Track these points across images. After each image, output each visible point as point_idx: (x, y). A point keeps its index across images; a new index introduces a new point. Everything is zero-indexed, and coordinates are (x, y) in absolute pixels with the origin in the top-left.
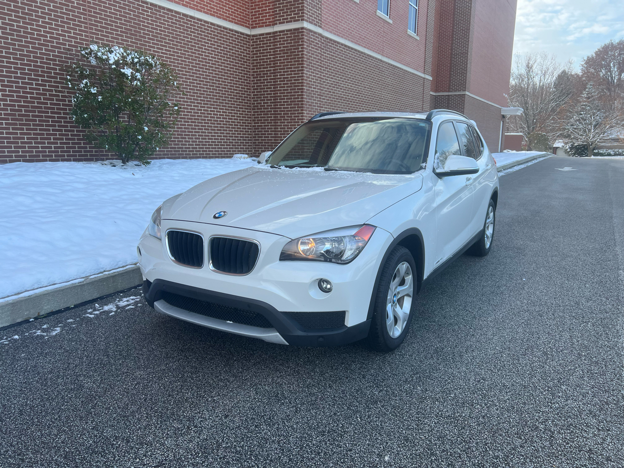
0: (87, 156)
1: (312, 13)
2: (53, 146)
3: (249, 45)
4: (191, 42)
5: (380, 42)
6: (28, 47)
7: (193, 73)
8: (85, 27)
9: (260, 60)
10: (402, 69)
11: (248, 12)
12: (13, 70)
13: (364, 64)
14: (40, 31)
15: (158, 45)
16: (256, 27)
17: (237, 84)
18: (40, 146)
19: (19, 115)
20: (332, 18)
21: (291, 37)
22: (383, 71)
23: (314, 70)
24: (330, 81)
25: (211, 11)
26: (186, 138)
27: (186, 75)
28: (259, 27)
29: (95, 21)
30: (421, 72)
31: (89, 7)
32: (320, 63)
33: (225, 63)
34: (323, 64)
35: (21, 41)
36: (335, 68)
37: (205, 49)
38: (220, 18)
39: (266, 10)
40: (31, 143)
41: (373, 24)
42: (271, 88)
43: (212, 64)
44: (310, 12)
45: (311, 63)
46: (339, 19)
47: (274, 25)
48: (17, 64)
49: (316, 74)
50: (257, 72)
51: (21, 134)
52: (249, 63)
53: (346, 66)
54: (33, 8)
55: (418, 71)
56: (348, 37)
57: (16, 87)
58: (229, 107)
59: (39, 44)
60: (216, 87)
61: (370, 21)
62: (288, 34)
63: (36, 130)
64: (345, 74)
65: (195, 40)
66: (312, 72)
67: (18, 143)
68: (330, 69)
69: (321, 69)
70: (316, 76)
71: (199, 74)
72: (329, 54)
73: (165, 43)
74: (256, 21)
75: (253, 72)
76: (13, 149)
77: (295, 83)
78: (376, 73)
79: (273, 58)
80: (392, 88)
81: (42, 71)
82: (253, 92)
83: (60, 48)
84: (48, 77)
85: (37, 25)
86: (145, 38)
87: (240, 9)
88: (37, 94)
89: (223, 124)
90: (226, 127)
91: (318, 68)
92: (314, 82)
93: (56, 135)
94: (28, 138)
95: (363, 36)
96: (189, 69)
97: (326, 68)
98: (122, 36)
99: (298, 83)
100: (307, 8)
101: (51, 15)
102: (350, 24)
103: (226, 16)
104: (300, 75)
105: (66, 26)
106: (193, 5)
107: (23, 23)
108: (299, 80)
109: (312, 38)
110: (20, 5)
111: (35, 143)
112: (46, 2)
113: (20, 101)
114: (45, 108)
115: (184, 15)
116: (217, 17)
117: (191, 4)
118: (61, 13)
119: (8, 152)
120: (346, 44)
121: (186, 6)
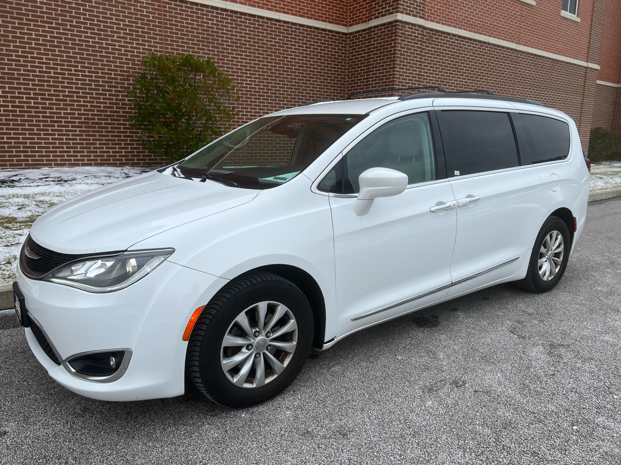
1: (410, 3)
2: (123, 150)
3: (346, 44)
4: (276, 46)
5: (515, 28)
6: (103, 61)
7: (276, 77)
8: (160, 39)
9: (355, 59)
10: (550, 59)
11: (347, 9)
12: (88, 82)
14: (115, 45)
15: (237, 51)
16: (353, 25)
18: (111, 150)
19: (92, 123)
20: (441, 6)
21: (385, 31)
23: (410, 67)
27: (268, 79)
28: (356, 24)
29: (170, 33)
30: (582, 60)
31: (165, 19)
32: (420, 58)
33: (314, 65)
34: (425, 59)
35: (97, 56)
36: (443, 63)
37: (291, 52)
38: (311, 18)
39: (363, 5)
40: (103, 148)
43: (299, 66)
44: (407, 3)
45: (407, 59)
46: (451, 6)
47: (369, 20)
48: (91, 76)
49: (413, 70)
50: (352, 71)
51: (93, 140)
52: (345, 63)
54: (109, 25)
55: (576, 59)
56: (464, 26)
57: (90, 98)
59: (113, 57)
62: (382, 29)
63: (108, 136)
65: (279, 43)
67: (90, 148)
68: (434, 64)
69: (421, 65)
71: (283, 78)
72: (434, 48)
74: (354, 18)
75: (348, 72)
76: (85, 154)
78: (505, 66)
80: (533, 82)
81: (115, 83)
83: (134, 60)
84: (121, 87)
85: (112, 40)
87: (336, 7)
88: (110, 103)
91: (416, 64)
92: (409, 80)
93: (127, 140)
94: (100, 144)
95: (487, 23)
96: (271, 73)
97: (428, 63)
101: (126, 30)
102: (468, 11)
103: (318, 16)
104: (392, 73)
105: (141, 39)
106: (280, 8)
107: (99, 39)
108: (390, 78)
109: (408, 31)
110: (96, 22)
111: (107, 148)
112: (121, 18)
113: (94, 111)
114: (117, 116)
115: (268, 19)
116: (308, 18)
117: (276, 7)
118: (136, 27)
119: (81, 156)
120: (460, 34)
121: (271, 10)
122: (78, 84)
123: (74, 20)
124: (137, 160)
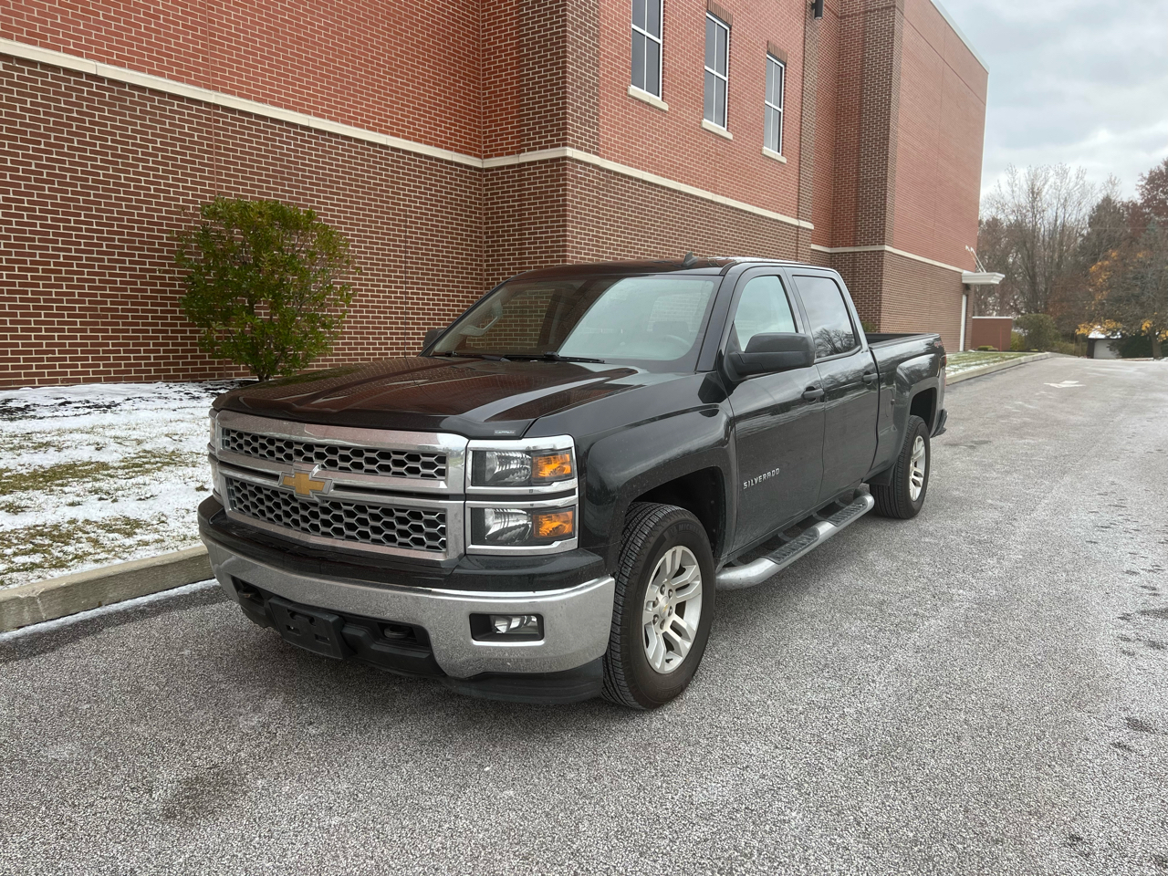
0: (205, 369)
1: (581, 134)
2: (152, 355)
3: (480, 185)
4: (382, 185)
5: (710, 171)
6: (121, 206)
7: (383, 234)
8: (210, 172)
9: (497, 208)
10: (754, 214)
11: (479, 132)
12: (95, 241)
13: (679, 210)
14: (140, 181)
15: (326, 192)
16: (490, 156)
17: (458, 249)
18: (132, 355)
19: (102, 310)
20: (618, 138)
21: (547, 172)
22: (716, 220)
23: (585, 224)
24: (614, 240)
25: (415, 134)
26: (369, 339)
27: (372, 238)
28: (496, 155)
29: (226, 162)
30: (792, 217)
31: (217, 141)
32: (597, 212)
33: (437, 216)
34: (603, 214)
35: (110, 197)
36: (625, 219)
37: (404, 195)
38: (430, 144)
39: (507, 129)
40: (119, 352)
41: (696, 142)
42: (515, 254)
43: (416, 218)
44: (577, 132)
45: (581, 214)
46: (632, 138)
47: (519, 152)
48: (102, 232)
49: (589, 230)
50: (493, 227)
51: (103, 338)
52: (480, 214)
53: (645, 215)
54: (130, 147)
55: (784, 214)
56: (649, 167)
57: (100, 267)
58: (443, 286)
59: (137, 201)
60: (422, 254)
61: (689, 139)
62: (541, 168)
63: (127, 331)
64: (644, 228)
65: (387, 181)
66: (581, 228)
67: (98, 352)
68: (614, 221)
69: (598, 223)
70: (589, 235)
71: (394, 235)
72: (614, 198)
73: (337, 188)
74: (492, 146)
75: (487, 228)
76: (90, 362)
77: (553, 247)
78: (701, 224)
79: (518, 205)
80: (735, 247)
81: (140, 242)
82: (486, 261)
83: (170, 205)
84: (149, 250)
85: (135, 173)
86: (305, 183)
87: (465, 128)
88: (131, 276)
89: (434, 314)
90: (439, 319)
91: (592, 221)
92: (585, 244)
93: (157, 338)
94: (114, 345)
95: (676, 163)
96: (376, 227)
97: (607, 220)
98: (268, 182)
99: (557, 246)
100: (573, 125)
101: (157, 156)
102: (652, 146)
103: (441, 141)
104: (561, 233)
105: (180, 171)
106: (386, 127)
107: (114, 170)
108: (559, 241)
109: (581, 173)
110: (109, 143)
111: (125, 352)
112: (150, 137)
113: (105, 289)
114: (143, 297)
115: (370, 143)
116: (426, 143)
117: (381, 126)
118: (173, 152)
119: (83, 366)
120: (645, 178)
121: (374, 130)
122: (79, 244)
123: (75, 139)
124: (175, 370)
